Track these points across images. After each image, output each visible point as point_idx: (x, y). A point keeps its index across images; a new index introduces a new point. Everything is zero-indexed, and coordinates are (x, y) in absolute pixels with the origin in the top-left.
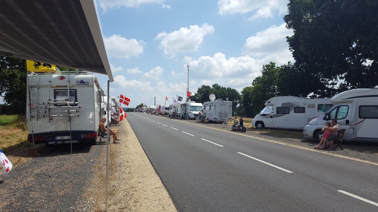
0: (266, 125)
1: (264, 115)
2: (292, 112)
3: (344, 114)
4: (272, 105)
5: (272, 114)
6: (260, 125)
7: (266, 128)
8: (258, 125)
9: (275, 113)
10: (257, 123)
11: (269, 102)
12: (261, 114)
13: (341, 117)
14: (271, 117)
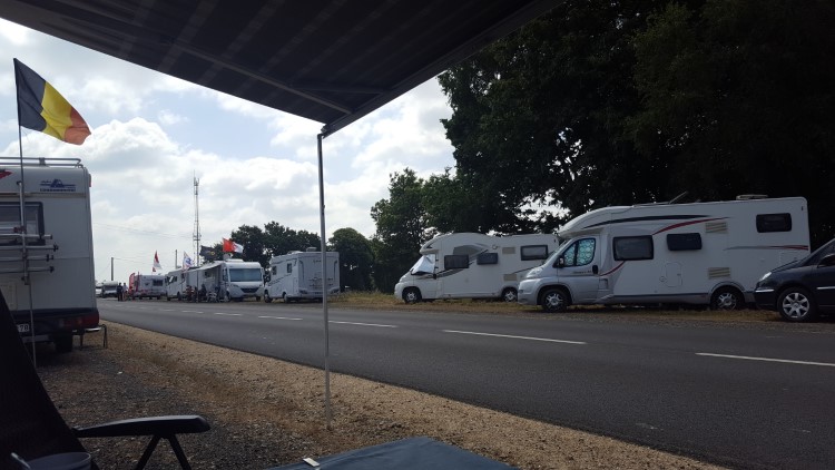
0: (425, 295)
1: (420, 273)
2: (474, 265)
3: (588, 255)
4: (435, 252)
5: (437, 271)
6: (411, 296)
7: (426, 301)
8: (409, 295)
9: (442, 268)
10: (406, 290)
11: (428, 247)
12: (414, 272)
13: (582, 261)
14: (435, 276)
